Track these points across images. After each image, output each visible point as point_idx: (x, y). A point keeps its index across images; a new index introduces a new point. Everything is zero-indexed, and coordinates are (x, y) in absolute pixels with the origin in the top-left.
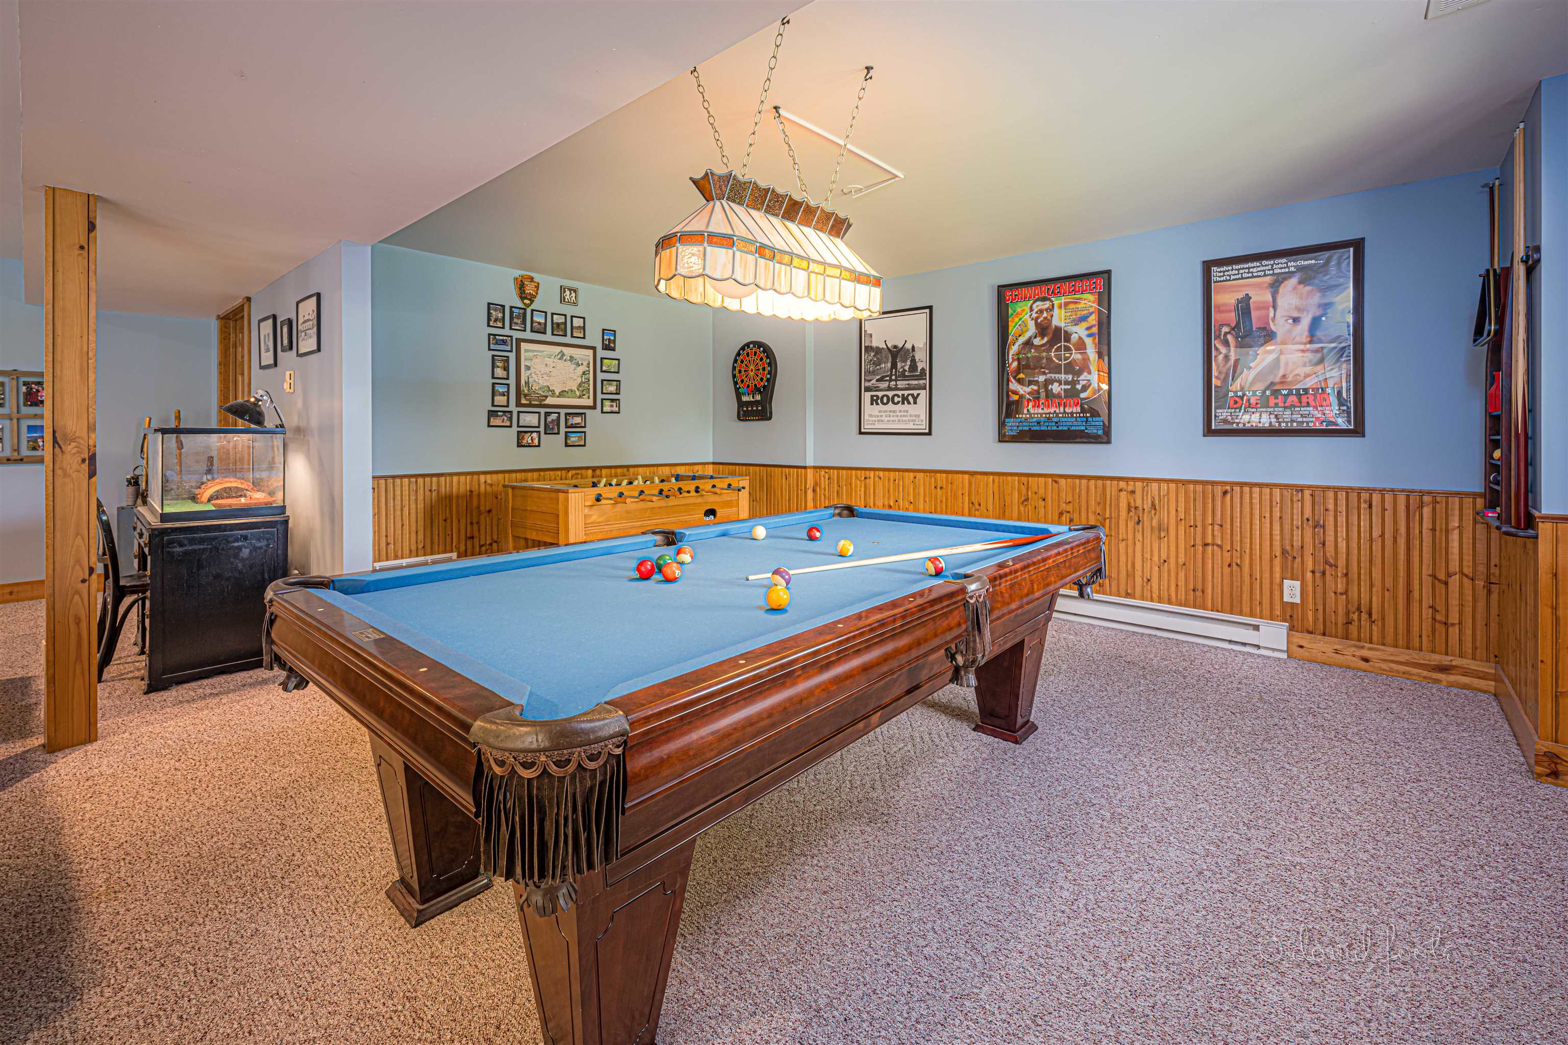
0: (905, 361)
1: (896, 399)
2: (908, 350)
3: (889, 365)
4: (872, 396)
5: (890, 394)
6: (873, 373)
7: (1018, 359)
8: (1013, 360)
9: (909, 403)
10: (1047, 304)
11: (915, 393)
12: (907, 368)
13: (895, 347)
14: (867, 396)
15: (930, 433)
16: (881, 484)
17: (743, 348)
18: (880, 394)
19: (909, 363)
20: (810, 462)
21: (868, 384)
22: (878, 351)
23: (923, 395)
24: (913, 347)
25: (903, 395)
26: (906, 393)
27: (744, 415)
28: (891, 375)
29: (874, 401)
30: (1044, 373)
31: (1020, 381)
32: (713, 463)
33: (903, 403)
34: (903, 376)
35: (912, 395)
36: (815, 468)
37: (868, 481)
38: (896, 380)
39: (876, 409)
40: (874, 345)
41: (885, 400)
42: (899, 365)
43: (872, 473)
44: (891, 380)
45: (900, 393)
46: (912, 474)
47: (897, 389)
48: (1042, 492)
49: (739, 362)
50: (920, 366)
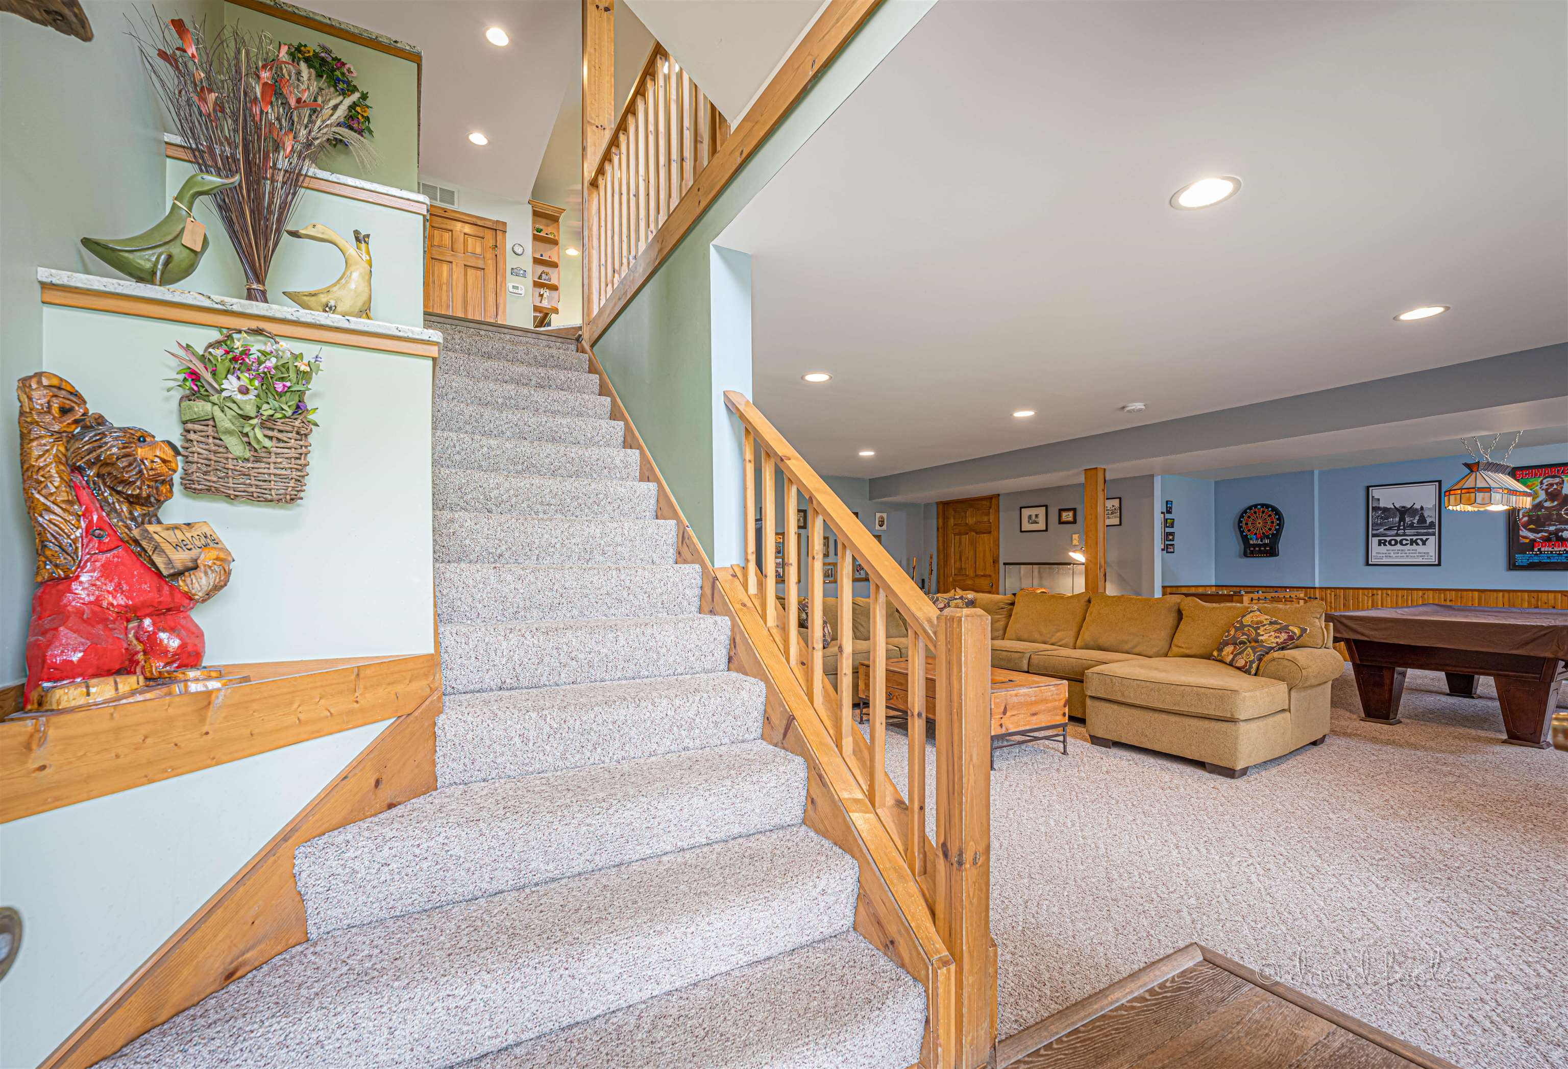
0: (1414, 517)
1: (1404, 542)
2: (1417, 509)
3: (1397, 519)
4: (1380, 541)
5: (1398, 539)
6: (1381, 525)
7: (1529, 516)
8: (1524, 516)
9: (1417, 544)
10: (1557, 480)
11: (1424, 538)
12: (1415, 521)
13: (1403, 507)
14: (1374, 541)
15: (1439, 564)
16: (1389, 599)
17: (1250, 508)
18: (1388, 539)
19: (1417, 518)
20: (1317, 585)
21: (1375, 532)
22: (1385, 510)
23: (1432, 541)
24: (1422, 508)
25: (1411, 540)
26: (1415, 538)
27: (1252, 552)
28: (1399, 526)
29: (1380, 543)
30: (1554, 525)
31: (1531, 530)
32: (1216, 586)
33: (1411, 544)
34: (1412, 526)
35: (1421, 540)
36: (1320, 588)
37: (1375, 597)
38: (1404, 529)
39: (1383, 549)
40: (1382, 505)
41: (1393, 542)
42: (1407, 519)
43: (1380, 592)
44: (1398, 529)
45: (1409, 538)
46: (1421, 593)
47: (1404, 535)
48: (1552, 602)
49: (1246, 518)
50: (1429, 520)
